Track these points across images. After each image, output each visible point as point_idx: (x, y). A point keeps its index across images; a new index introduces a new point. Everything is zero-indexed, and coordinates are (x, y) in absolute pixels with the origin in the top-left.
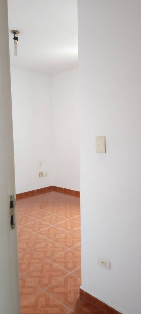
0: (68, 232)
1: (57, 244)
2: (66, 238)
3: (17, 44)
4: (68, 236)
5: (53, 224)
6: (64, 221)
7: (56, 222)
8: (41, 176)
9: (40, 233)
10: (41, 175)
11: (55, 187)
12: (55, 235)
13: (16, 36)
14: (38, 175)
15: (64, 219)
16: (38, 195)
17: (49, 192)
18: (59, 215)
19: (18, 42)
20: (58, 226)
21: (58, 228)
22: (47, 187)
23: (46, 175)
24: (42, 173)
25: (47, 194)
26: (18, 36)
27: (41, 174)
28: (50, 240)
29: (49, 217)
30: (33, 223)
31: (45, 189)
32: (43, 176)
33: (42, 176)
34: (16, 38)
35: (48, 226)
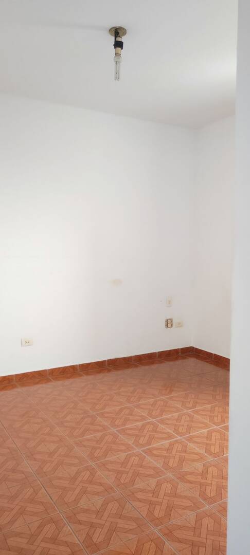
0: (210, 459)
1: (182, 488)
2: (204, 475)
3: (121, 56)
4: (210, 469)
5: (181, 434)
6: (205, 431)
7: (189, 429)
8: (169, 325)
9: (150, 452)
10: (169, 323)
11: (197, 349)
12: (182, 461)
13: (119, 39)
14: (164, 324)
15: (206, 426)
16: (161, 362)
17: (184, 358)
18: (197, 412)
19: (123, 52)
20: (190, 439)
21: (191, 445)
22: (180, 348)
23: (180, 325)
24: (171, 321)
25: (179, 362)
26: (123, 39)
27: (169, 321)
28: (169, 475)
29: (176, 415)
30: (140, 424)
31: (176, 351)
32: (174, 325)
33: (171, 325)
34: (119, 45)
35: (170, 437)
